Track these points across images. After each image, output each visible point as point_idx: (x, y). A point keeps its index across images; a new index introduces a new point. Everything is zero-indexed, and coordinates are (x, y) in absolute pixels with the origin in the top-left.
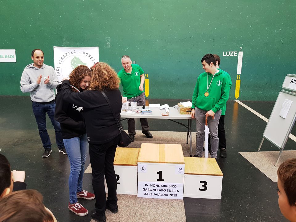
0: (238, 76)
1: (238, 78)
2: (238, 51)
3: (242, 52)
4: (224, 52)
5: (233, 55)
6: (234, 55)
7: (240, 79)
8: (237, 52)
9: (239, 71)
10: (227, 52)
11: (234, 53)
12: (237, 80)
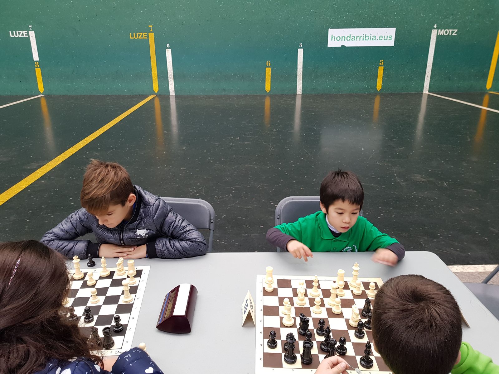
0: (36, 63)
1: (37, 66)
2: (28, 30)
3: (33, 32)
4: (10, 32)
5: (23, 36)
6: (25, 36)
7: (39, 67)
8: (27, 32)
9: (36, 57)
10: (14, 32)
11: (23, 33)
12: (36, 69)
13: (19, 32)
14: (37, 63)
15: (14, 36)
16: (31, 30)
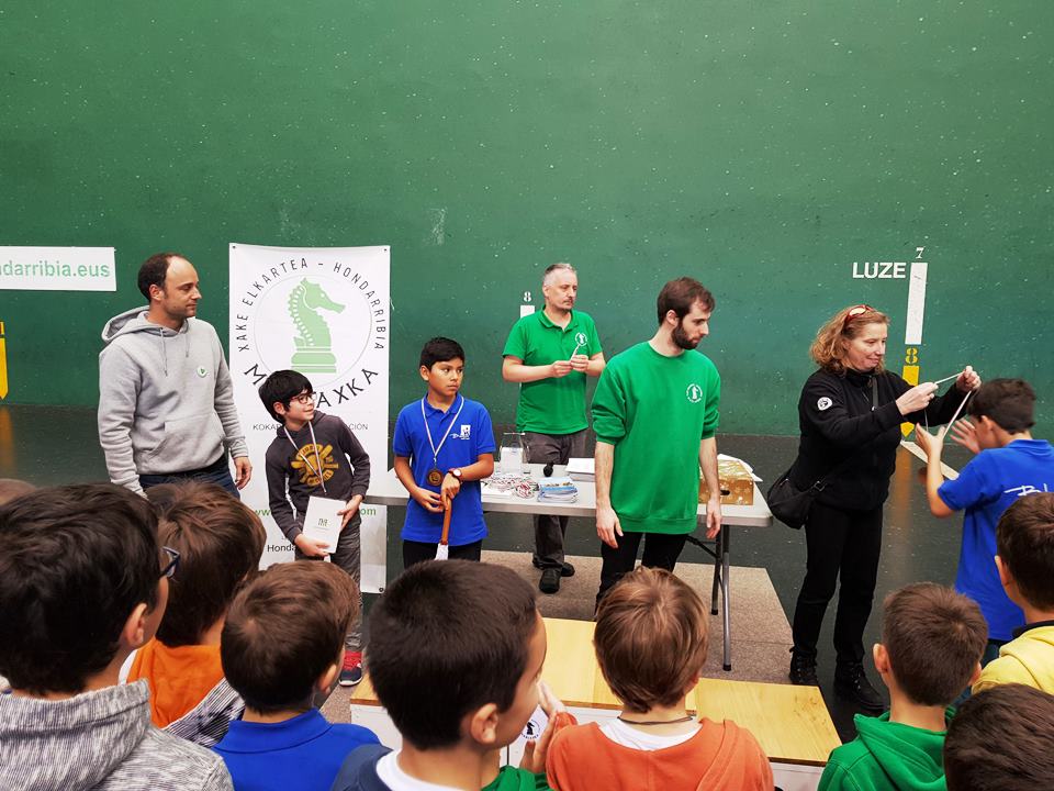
0: (909, 351)
1: (911, 359)
2: (910, 259)
3: (926, 264)
4: (856, 264)
5: (890, 276)
6: (896, 276)
7: (916, 364)
8: (904, 264)
9: (914, 334)
10: (867, 264)
11: (892, 267)
12: (905, 367)
13: (882, 264)
14: (912, 351)
15: (862, 276)
16: (919, 261)
